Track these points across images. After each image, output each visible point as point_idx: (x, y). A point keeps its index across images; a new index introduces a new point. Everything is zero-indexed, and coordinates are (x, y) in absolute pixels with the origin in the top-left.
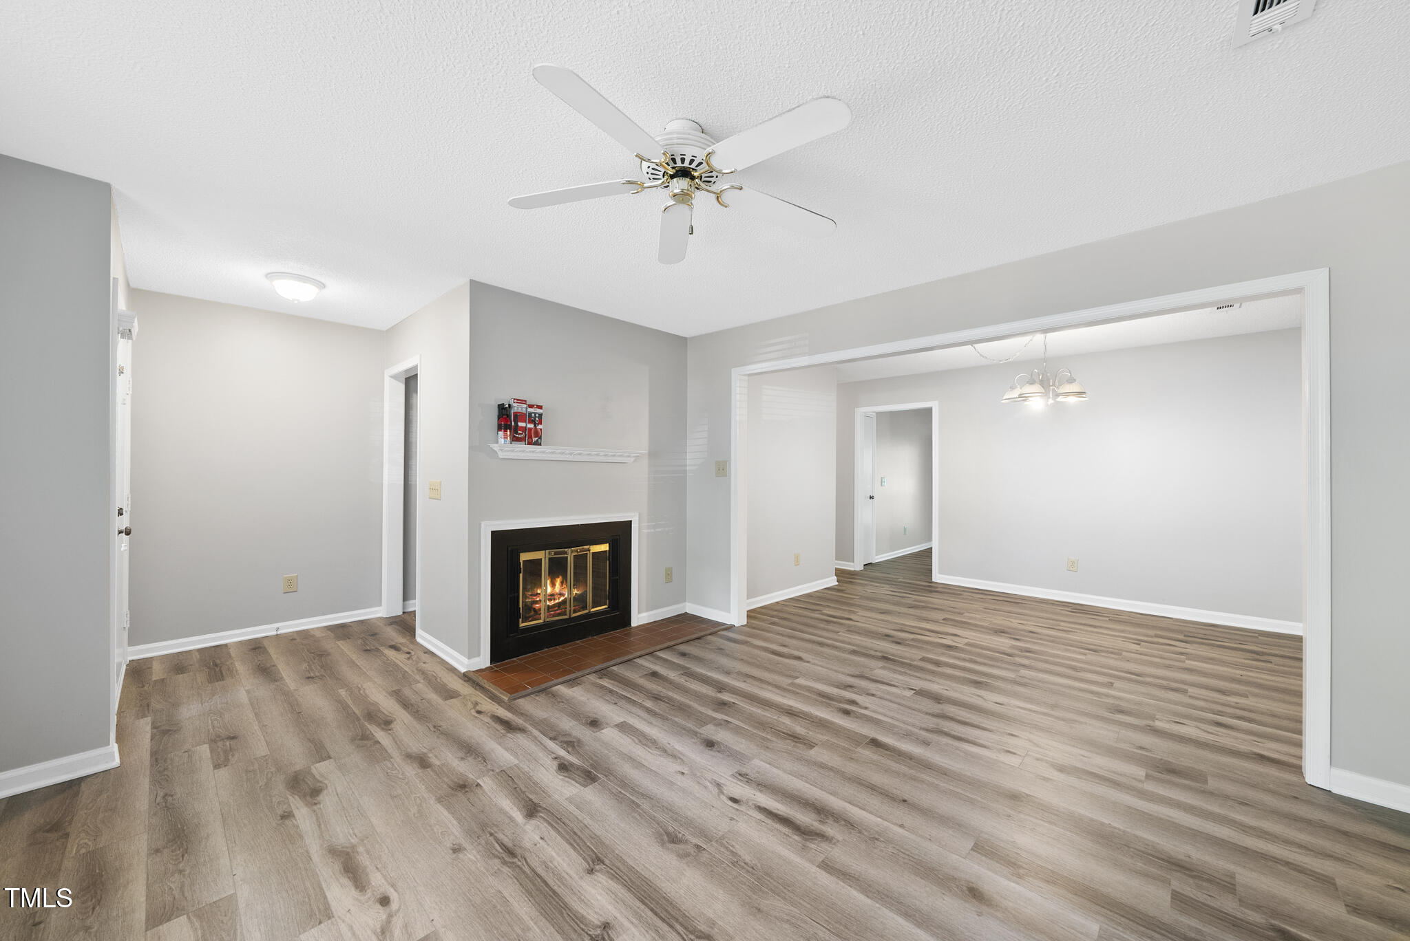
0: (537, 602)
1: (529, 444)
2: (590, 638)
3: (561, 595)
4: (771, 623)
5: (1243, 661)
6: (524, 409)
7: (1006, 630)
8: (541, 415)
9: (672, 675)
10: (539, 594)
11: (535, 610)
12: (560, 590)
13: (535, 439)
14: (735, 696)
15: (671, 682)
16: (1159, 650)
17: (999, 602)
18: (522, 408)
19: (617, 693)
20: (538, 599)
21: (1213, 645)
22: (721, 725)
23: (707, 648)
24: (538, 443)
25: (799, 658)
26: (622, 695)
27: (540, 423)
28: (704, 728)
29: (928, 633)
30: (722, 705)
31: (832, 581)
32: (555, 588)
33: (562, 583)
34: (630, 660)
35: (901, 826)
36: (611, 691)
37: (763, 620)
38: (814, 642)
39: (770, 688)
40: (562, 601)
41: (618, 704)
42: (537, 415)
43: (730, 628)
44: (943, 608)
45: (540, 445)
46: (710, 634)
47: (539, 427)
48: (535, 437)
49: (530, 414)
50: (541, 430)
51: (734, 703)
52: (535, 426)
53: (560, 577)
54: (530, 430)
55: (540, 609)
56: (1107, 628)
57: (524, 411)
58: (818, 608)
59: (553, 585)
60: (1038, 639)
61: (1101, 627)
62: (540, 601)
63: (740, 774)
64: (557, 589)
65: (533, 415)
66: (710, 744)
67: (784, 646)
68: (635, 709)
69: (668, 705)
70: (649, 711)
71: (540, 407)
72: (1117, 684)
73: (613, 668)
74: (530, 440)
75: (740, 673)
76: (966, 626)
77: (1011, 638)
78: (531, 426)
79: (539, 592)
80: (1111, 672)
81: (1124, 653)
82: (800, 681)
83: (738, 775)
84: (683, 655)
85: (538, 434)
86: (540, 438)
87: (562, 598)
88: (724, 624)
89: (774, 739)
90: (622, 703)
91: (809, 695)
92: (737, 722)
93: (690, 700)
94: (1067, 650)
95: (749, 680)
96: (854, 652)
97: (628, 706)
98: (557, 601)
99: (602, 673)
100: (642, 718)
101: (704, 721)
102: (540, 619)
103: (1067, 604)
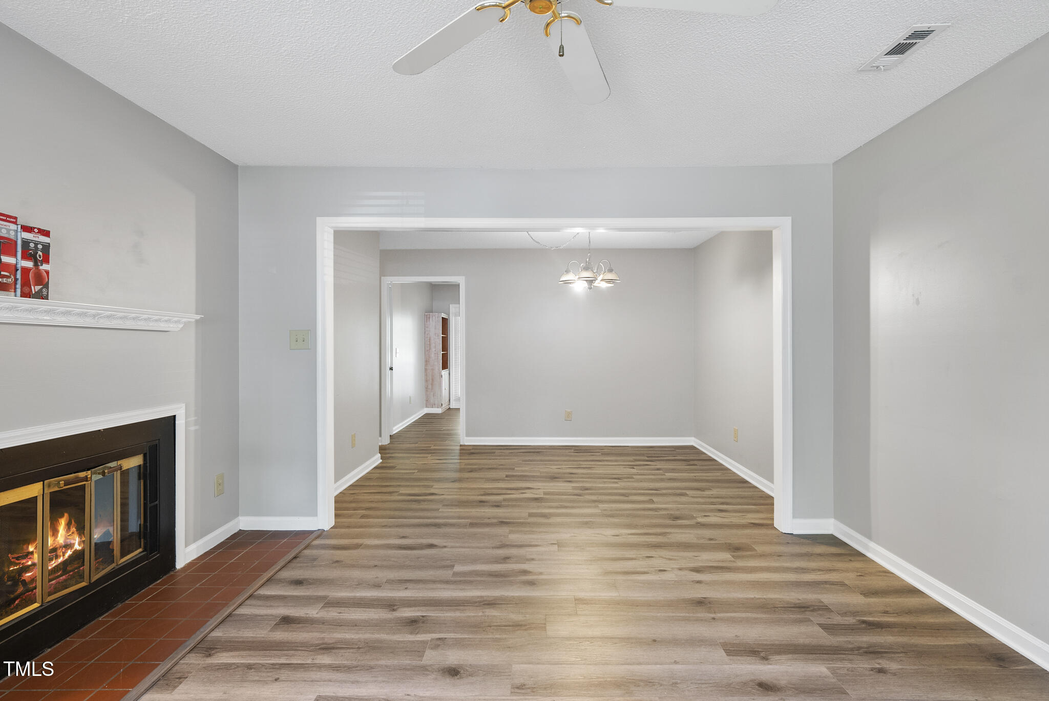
0: (27, 569)
1: (26, 294)
2: (120, 605)
3: (67, 546)
4: (363, 517)
5: (686, 467)
6: (12, 233)
7: (557, 476)
8: (46, 248)
9: (313, 612)
10: (32, 553)
11: (24, 583)
12: (66, 538)
13: (35, 289)
14: (417, 608)
15: (323, 622)
16: (647, 470)
17: (525, 454)
18: (8, 231)
19: (263, 665)
20: (30, 563)
21: (663, 460)
22: (439, 646)
23: (321, 566)
24: (41, 296)
25: (431, 546)
26: (273, 664)
27: (46, 260)
28: (424, 658)
29: (509, 492)
30: (413, 624)
31: (377, 460)
32: (57, 537)
33: (68, 525)
34: (230, 615)
35: (676, 662)
36: (250, 667)
37: (350, 516)
38: (427, 525)
39: (439, 586)
40: (70, 556)
41: (281, 678)
42: (40, 247)
43: (321, 534)
44: (495, 466)
45: (47, 298)
46: (305, 548)
47: (44, 267)
48: (37, 284)
49: (26, 243)
50: (47, 272)
51: (423, 616)
52: (36, 265)
53: (66, 515)
54: (25, 271)
55: (33, 580)
56: (607, 461)
57: (12, 235)
58: (391, 489)
59: (55, 532)
60: (578, 478)
61: (604, 461)
62: (34, 565)
63: (518, 688)
64: (61, 539)
65: (32, 245)
66: (453, 672)
67: (403, 537)
68: (315, 675)
69: (351, 650)
70: (336, 668)
71: (46, 233)
72: (655, 499)
73: (214, 634)
74: (26, 290)
75: (390, 582)
76: (524, 479)
77: (565, 481)
78: (29, 264)
79: (31, 549)
80: (643, 491)
81: (634, 476)
82: (458, 568)
83: (517, 690)
84: (299, 583)
85: (42, 280)
86: (46, 286)
87: (69, 553)
88: (311, 532)
89: (504, 636)
90: (284, 674)
91: (482, 579)
92: (452, 635)
93: (372, 633)
94: (605, 482)
95: (410, 585)
96: (472, 525)
97: (299, 675)
98: (60, 560)
99: (208, 648)
100: (336, 681)
101: (418, 650)
102: (35, 602)
103: (564, 448)
